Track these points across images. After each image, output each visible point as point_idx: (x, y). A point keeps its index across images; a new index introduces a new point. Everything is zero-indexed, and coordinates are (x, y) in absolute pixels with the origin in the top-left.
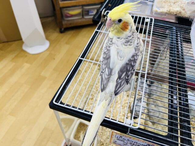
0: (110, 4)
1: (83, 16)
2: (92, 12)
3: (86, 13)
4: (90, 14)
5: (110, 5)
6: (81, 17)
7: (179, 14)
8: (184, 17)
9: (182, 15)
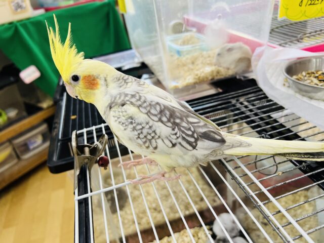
0: (73, 115)
1: (18, 157)
2: (35, 142)
3: (23, 148)
4: (31, 147)
5: (73, 117)
6: (15, 161)
7: (217, 76)
8: (227, 76)
9: (222, 75)
